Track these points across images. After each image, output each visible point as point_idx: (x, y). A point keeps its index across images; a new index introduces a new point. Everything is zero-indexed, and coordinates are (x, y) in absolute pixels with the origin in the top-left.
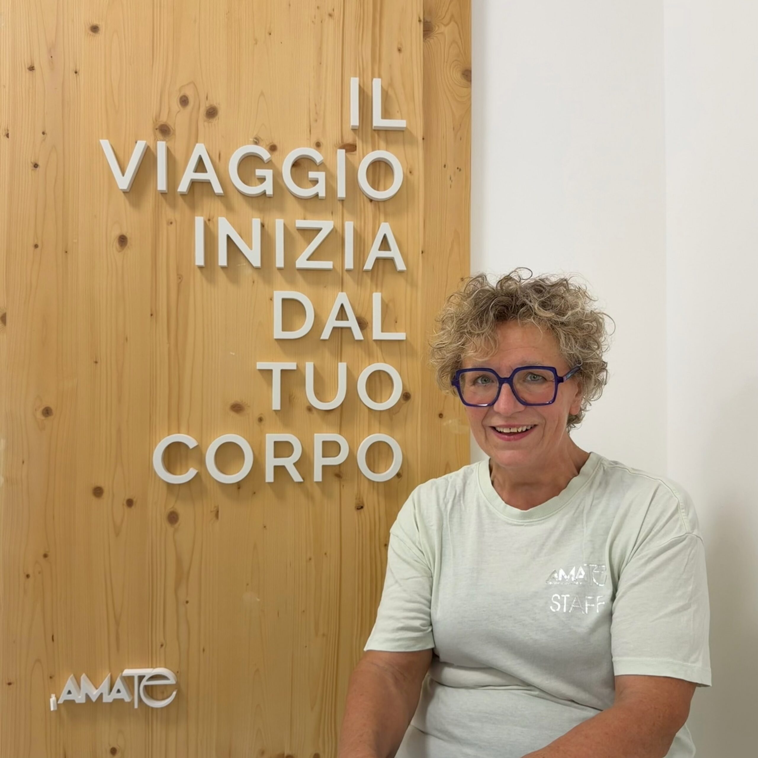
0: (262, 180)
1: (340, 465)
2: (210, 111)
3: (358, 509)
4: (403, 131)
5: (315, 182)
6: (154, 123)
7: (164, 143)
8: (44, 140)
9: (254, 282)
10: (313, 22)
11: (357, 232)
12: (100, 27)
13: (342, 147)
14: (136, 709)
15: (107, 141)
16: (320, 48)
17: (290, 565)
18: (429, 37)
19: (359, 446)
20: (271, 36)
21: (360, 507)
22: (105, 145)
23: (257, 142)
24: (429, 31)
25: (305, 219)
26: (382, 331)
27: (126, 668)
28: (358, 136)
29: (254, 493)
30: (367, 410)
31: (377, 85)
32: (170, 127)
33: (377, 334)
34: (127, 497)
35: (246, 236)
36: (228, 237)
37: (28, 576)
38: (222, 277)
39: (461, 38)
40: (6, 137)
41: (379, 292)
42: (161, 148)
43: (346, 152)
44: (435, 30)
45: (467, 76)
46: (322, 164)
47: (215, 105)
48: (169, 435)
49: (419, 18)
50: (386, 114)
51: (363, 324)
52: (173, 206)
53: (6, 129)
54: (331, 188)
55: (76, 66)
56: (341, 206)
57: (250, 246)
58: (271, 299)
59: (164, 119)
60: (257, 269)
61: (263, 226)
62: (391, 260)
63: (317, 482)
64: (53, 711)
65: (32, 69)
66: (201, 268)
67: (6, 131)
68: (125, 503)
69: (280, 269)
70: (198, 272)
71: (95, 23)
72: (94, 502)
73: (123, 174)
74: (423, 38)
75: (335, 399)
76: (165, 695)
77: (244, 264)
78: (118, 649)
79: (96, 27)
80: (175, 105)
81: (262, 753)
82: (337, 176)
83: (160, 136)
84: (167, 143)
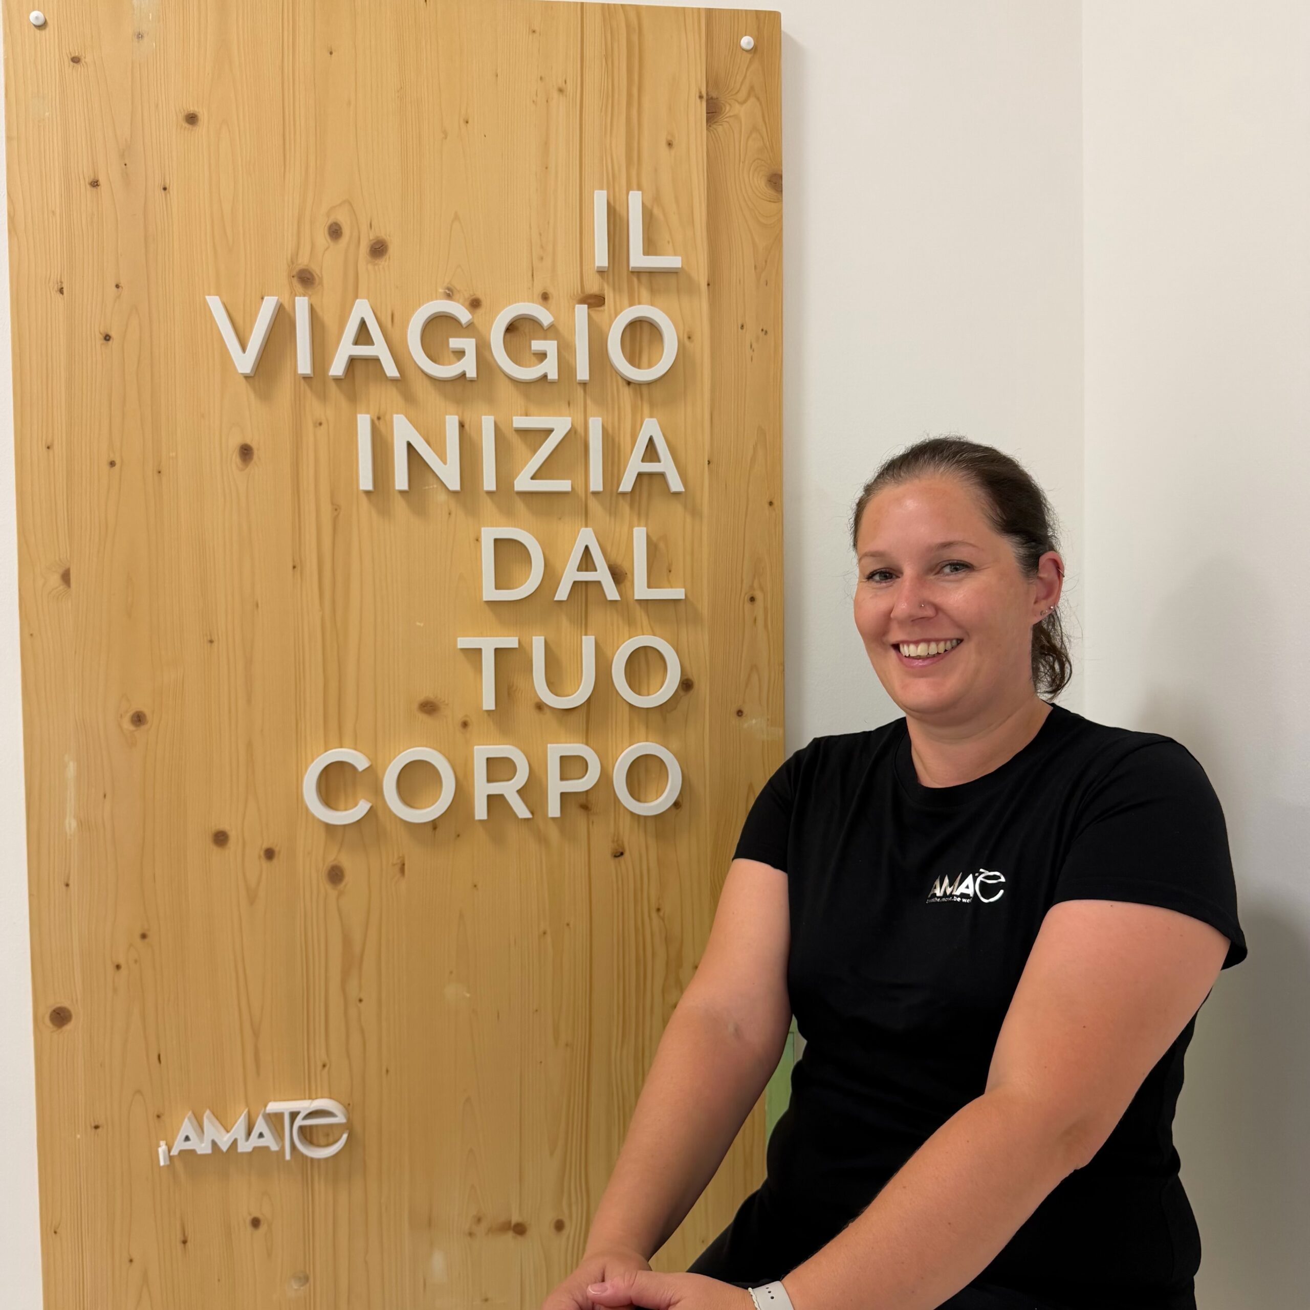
0: (460, 354)
1: (587, 792)
2: (377, 247)
3: (615, 856)
4: (677, 273)
5: (542, 356)
6: (289, 267)
7: (306, 298)
8: (118, 297)
9: (450, 514)
10: (534, 102)
11: (608, 434)
12: (200, 116)
13: (582, 301)
14: (288, 1161)
15: (217, 298)
16: (546, 143)
17: (515, 942)
18: (715, 123)
19: (617, 760)
20: (468, 125)
21: (619, 854)
22: (215, 304)
23: (451, 293)
24: (715, 112)
25: (527, 415)
26: (649, 587)
27: (270, 1101)
28: (608, 283)
29: (458, 836)
30: (627, 708)
31: (635, 202)
32: (314, 273)
33: (641, 590)
34: (265, 846)
35: (437, 442)
36: (409, 445)
37: (118, 967)
38: (400, 507)
39: (765, 124)
40: (59, 292)
41: (643, 527)
42: (301, 307)
43: (589, 308)
44: (725, 109)
45: (776, 183)
46: (552, 326)
47: (384, 237)
48: (326, 751)
49: (700, 92)
50: (650, 247)
51: (619, 575)
52: (323, 397)
53: (59, 280)
54: (566, 365)
55: (164, 179)
56: (582, 391)
57: (443, 459)
58: (477, 540)
59: (303, 261)
60: (455, 493)
61: (462, 425)
62: (662, 475)
63: (554, 819)
64: (164, 1166)
65: (96, 184)
66: (367, 493)
67: (59, 284)
68: (262, 853)
69: (490, 493)
70: (364, 500)
71: (192, 109)
72: (216, 853)
73: (244, 349)
74: (707, 125)
75: (578, 692)
76: (331, 1139)
77: (435, 486)
78: (258, 1073)
79: (193, 116)
80: (322, 238)
81: (479, 1220)
82: (575, 345)
83: (298, 287)
84: (309, 299)
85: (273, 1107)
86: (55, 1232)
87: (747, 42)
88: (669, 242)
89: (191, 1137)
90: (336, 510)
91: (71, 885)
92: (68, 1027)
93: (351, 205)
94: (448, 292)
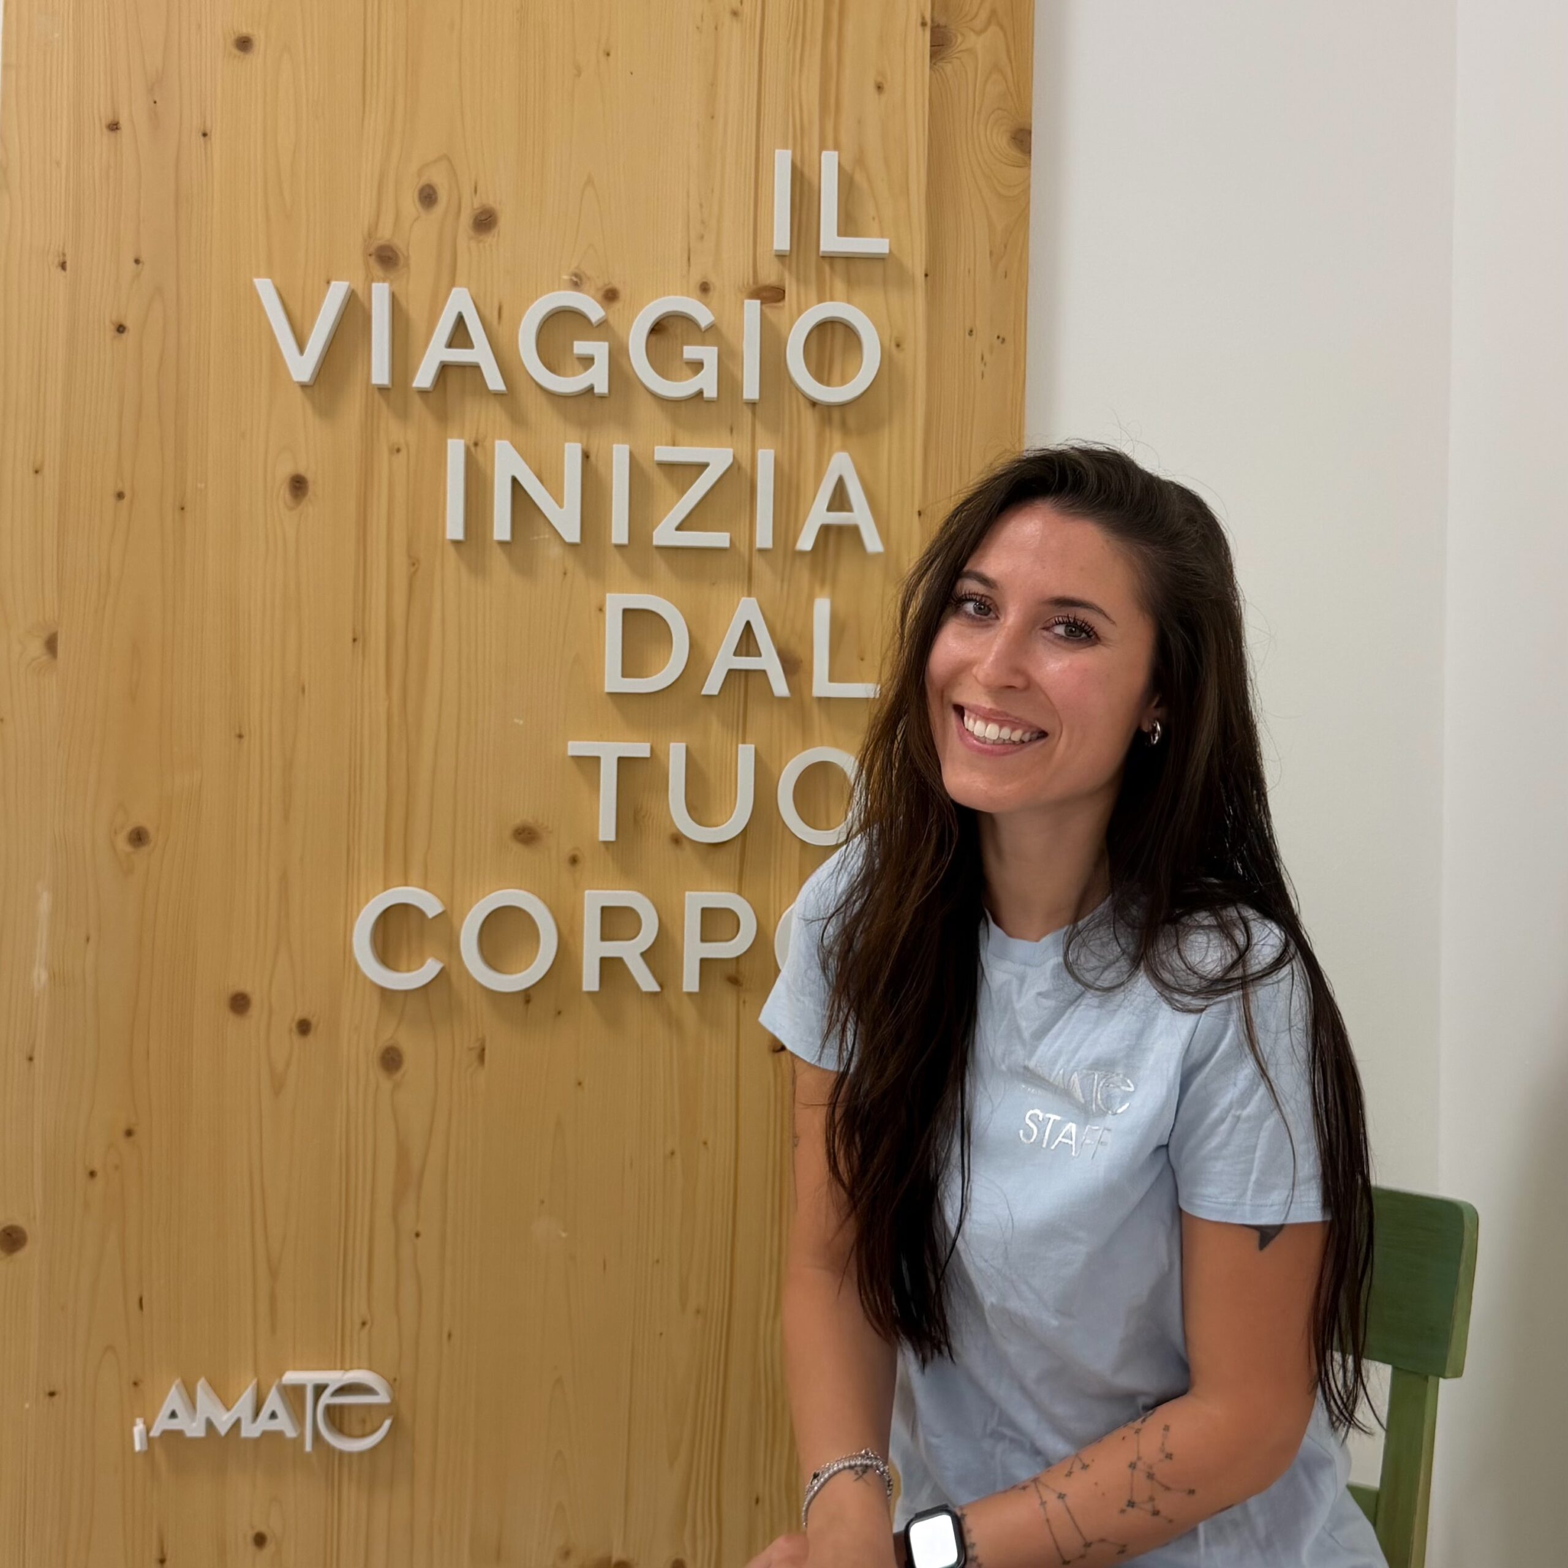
0: (587, 361)
1: (738, 958)
2: (483, 218)
3: (775, 1052)
4: (883, 259)
5: (697, 366)
6: (365, 241)
7: (386, 285)
8: (137, 276)
9: (565, 574)
10: (698, 28)
11: (782, 469)
12: (256, 41)
13: (754, 295)
14: (309, 1455)
15: (268, 281)
16: (713, 84)
17: (631, 1164)
18: (943, 59)
19: (780, 919)
20: (610, 58)
22: (265, 288)
23: (579, 282)
24: (942, 45)
25: (674, 445)
26: (832, 679)
28: (790, 270)
29: (559, 1013)
30: (797, 847)
31: (829, 163)
32: (397, 251)
33: (822, 685)
34: (298, 1016)
35: (551, 478)
36: (514, 480)
37: (92, 1174)
38: (498, 561)
39: (1011, 62)
40: (60, 269)
41: (826, 596)
42: (380, 295)
43: (762, 304)
44: (956, 42)
45: (1022, 141)
46: (712, 327)
47: (493, 205)
48: (386, 888)
49: (923, 18)
50: (848, 225)
51: (791, 663)
52: (403, 414)
53: (61, 252)
54: (728, 380)
55: (205, 123)
56: (750, 414)
57: (559, 500)
58: (601, 610)
59: (385, 234)
60: (573, 545)
61: (586, 456)
62: (853, 531)
63: (690, 994)
64: (139, 1452)
65: (114, 127)
66: (456, 543)
67: (61, 258)
68: (294, 1026)
69: (619, 547)
70: (451, 551)
71: (245, 30)
72: (232, 1023)
73: (301, 349)
74: (931, 62)
75: (730, 821)
76: (368, 1428)
77: (547, 536)
78: (273, 1329)
79: (246, 40)
80: (410, 203)
81: (567, 1553)
82: (742, 352)
83: (377, 270)
84: (391, 285)
85: (291, 1377)
88: (874, 218)
89: (178, 1412)
91: (36, 1061)
92: (21, 1255)
93: (450, 161)
94: (575, 280)
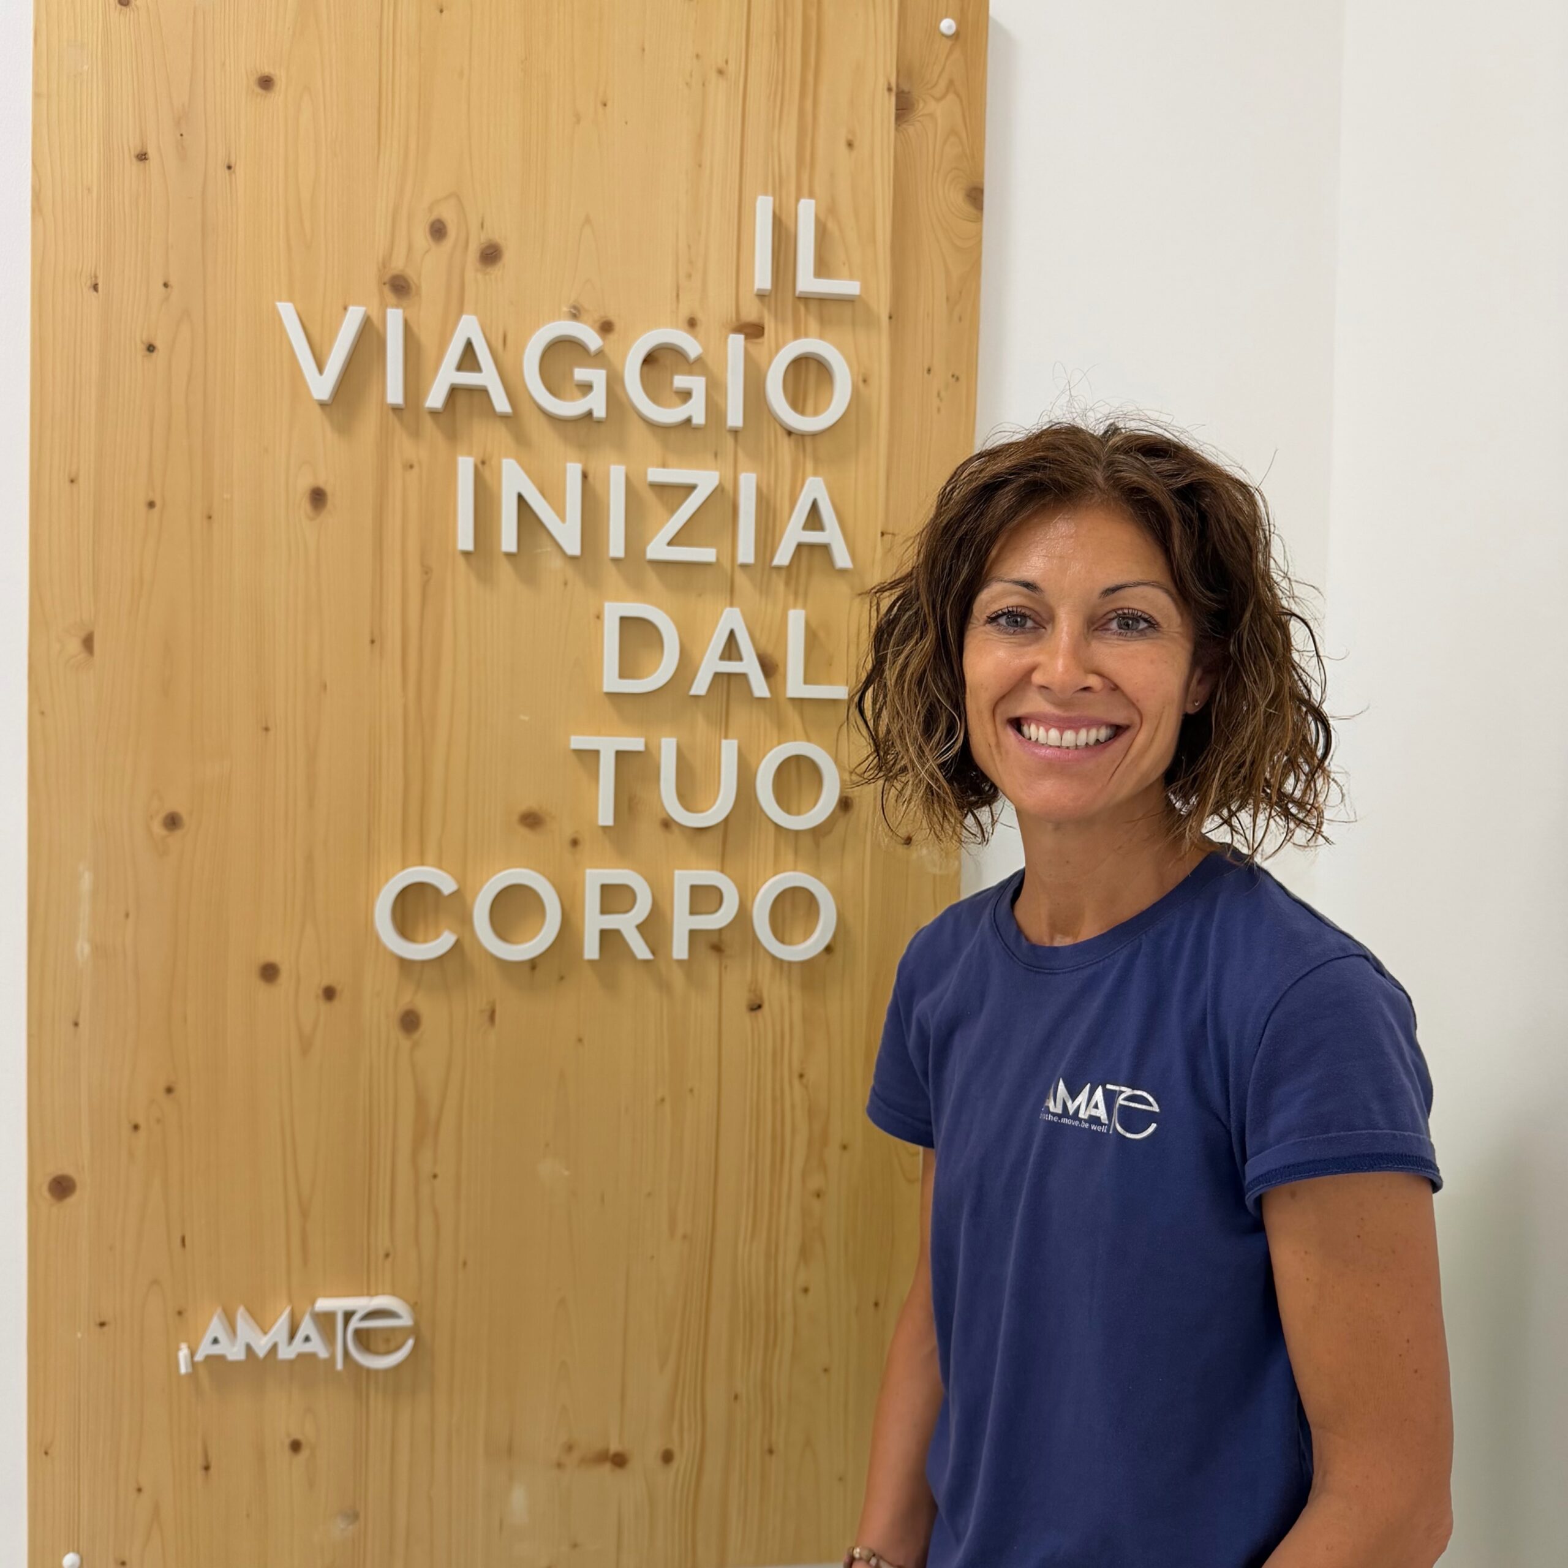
0: (586, 388)
1: (720, 930)
2: (489, 252)
3: (752, 1010)
4: (853, 301)
5: (686, 395)
6: (380, 271)
7: (399, 312)
8: (166, 299)
9: (566, 584)
10: (687, 84)
11: (763, 493)
12: (277, 80)
13: (738, 330)
15: (290, 305)
16: (700, 136)
17: (626, 1110)
18: (906, 121)
19: (758, 893)
20: (606, 108)
21: (756, 1007)
22: (287, 312)
23: (577, 314)
24: (906, 109)
25: (664, 467)
26: (806, 682)
27: (320, 1296)
28: (769, 310)
29: (562, 978)
30: (772, 829)
31: (806, 212)
32: (411, 282)
33: (795, 686)
34: (325, 983)
35: (555, 497)
36: (520, 497)
37: (136, 1127)
38: (505, 570)
39: (966, 128)
40: (92, 290)
41: (800, 608)
42: (394, 320)
43: (746, 339)
44: (918, 107)
45: (975, 199)
46: (699, 359)
47: (499, 241)
48: (404, 867)
49: (889, 84)
50: (822, 269)
51: (770, 668)
52: (416, 433)
53: (93, 275)
54: (715, 409)
55: (229, 157)
56: (733, 441)
57: (561, 515)
58: (598, 617)
59: (398, 264)
60: (573, 558)
61: (585, 476)
62: (825, 548)
63: (679, 961)
65: (143, 157)
66: (466, 554)
67: (93, 279)
68: (320, 992)
69: (616, 560)
70: (461, 562)
71: (267, 70)
72: (262, 990)
73: (321, 369)
74: (895, 123)
75: (715, 808)
76: (393, 1345)
77: (549, 549)
78: (305, 1261)
79: (268, 79)
80: (421, 237)
81: (570, 1448)
82: (727, 383)
83: (390, 296)
84: (404, 312)
85: (324, 1304)
86: (46, 1453)
87: (947, 25)
88: (844, 264)
90: (426, 573)
91: (81, 1025)
92: (72, 1200)
93: (459, 198)
94: (574, 312)
